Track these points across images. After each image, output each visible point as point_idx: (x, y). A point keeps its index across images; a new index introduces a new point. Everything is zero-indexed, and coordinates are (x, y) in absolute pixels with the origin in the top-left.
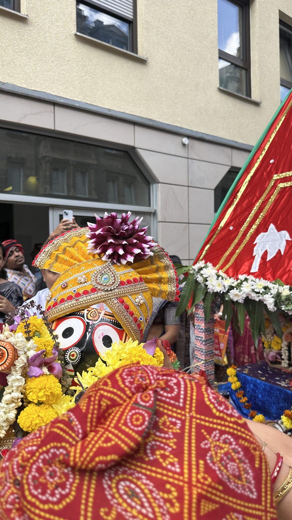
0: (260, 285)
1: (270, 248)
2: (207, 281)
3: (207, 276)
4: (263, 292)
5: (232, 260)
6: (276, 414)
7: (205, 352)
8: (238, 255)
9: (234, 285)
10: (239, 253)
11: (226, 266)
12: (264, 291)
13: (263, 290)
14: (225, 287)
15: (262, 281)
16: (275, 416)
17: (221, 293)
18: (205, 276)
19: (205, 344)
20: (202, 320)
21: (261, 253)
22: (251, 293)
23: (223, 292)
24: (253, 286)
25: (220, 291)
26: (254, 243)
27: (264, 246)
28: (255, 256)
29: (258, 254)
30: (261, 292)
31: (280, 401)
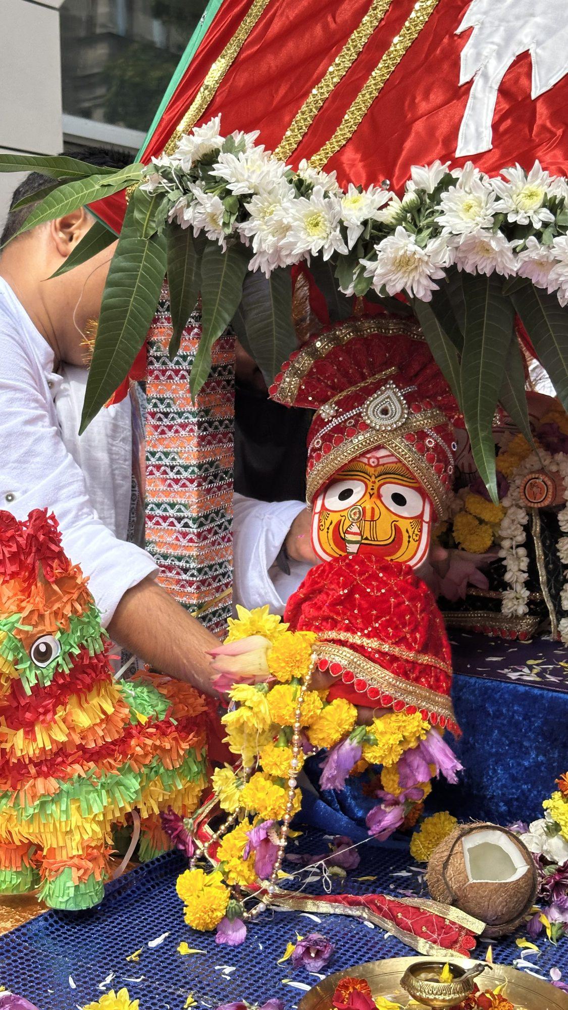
0: (531, 195)
1: (538, 44)
2: (244, 216)
3: (247, 191)
4: (546, 225)
5: (353, 117)
6: (508, 803)
7: (200, 570)
8: (381, 91)
9: (387, 216)
10: (386, 82)
11: (328, 145)
12: (551, 218)
13: (546, 215)
14: (344, 230)
15: (536, 175)
16: (503, 808)
17: (326, 258)
18: (238, 189)
19: (199, 535)
20: (183, 426)
21: (498, 70)
22: (486, 236)
23: (336, 255)
24: (498, 199)
25: (321, 252)
26: (458, 31)
27: (509, 37)
28: (470, 83)
29: (485, 76)
30: (537, 226)
31: (526, 744)
